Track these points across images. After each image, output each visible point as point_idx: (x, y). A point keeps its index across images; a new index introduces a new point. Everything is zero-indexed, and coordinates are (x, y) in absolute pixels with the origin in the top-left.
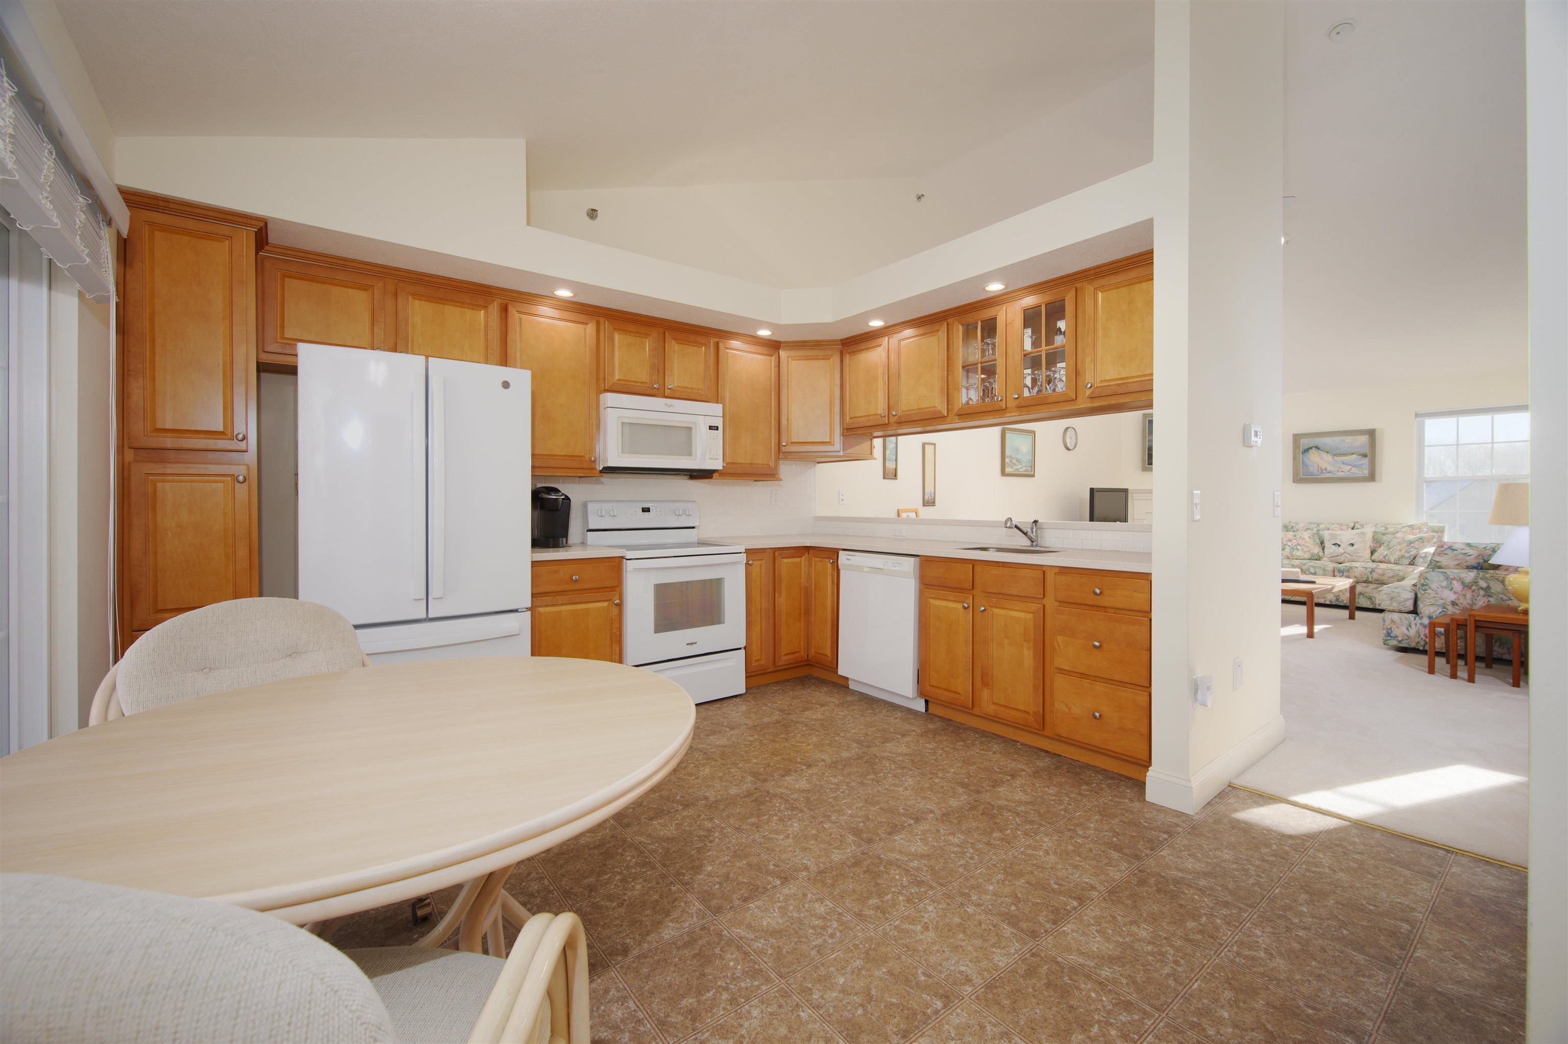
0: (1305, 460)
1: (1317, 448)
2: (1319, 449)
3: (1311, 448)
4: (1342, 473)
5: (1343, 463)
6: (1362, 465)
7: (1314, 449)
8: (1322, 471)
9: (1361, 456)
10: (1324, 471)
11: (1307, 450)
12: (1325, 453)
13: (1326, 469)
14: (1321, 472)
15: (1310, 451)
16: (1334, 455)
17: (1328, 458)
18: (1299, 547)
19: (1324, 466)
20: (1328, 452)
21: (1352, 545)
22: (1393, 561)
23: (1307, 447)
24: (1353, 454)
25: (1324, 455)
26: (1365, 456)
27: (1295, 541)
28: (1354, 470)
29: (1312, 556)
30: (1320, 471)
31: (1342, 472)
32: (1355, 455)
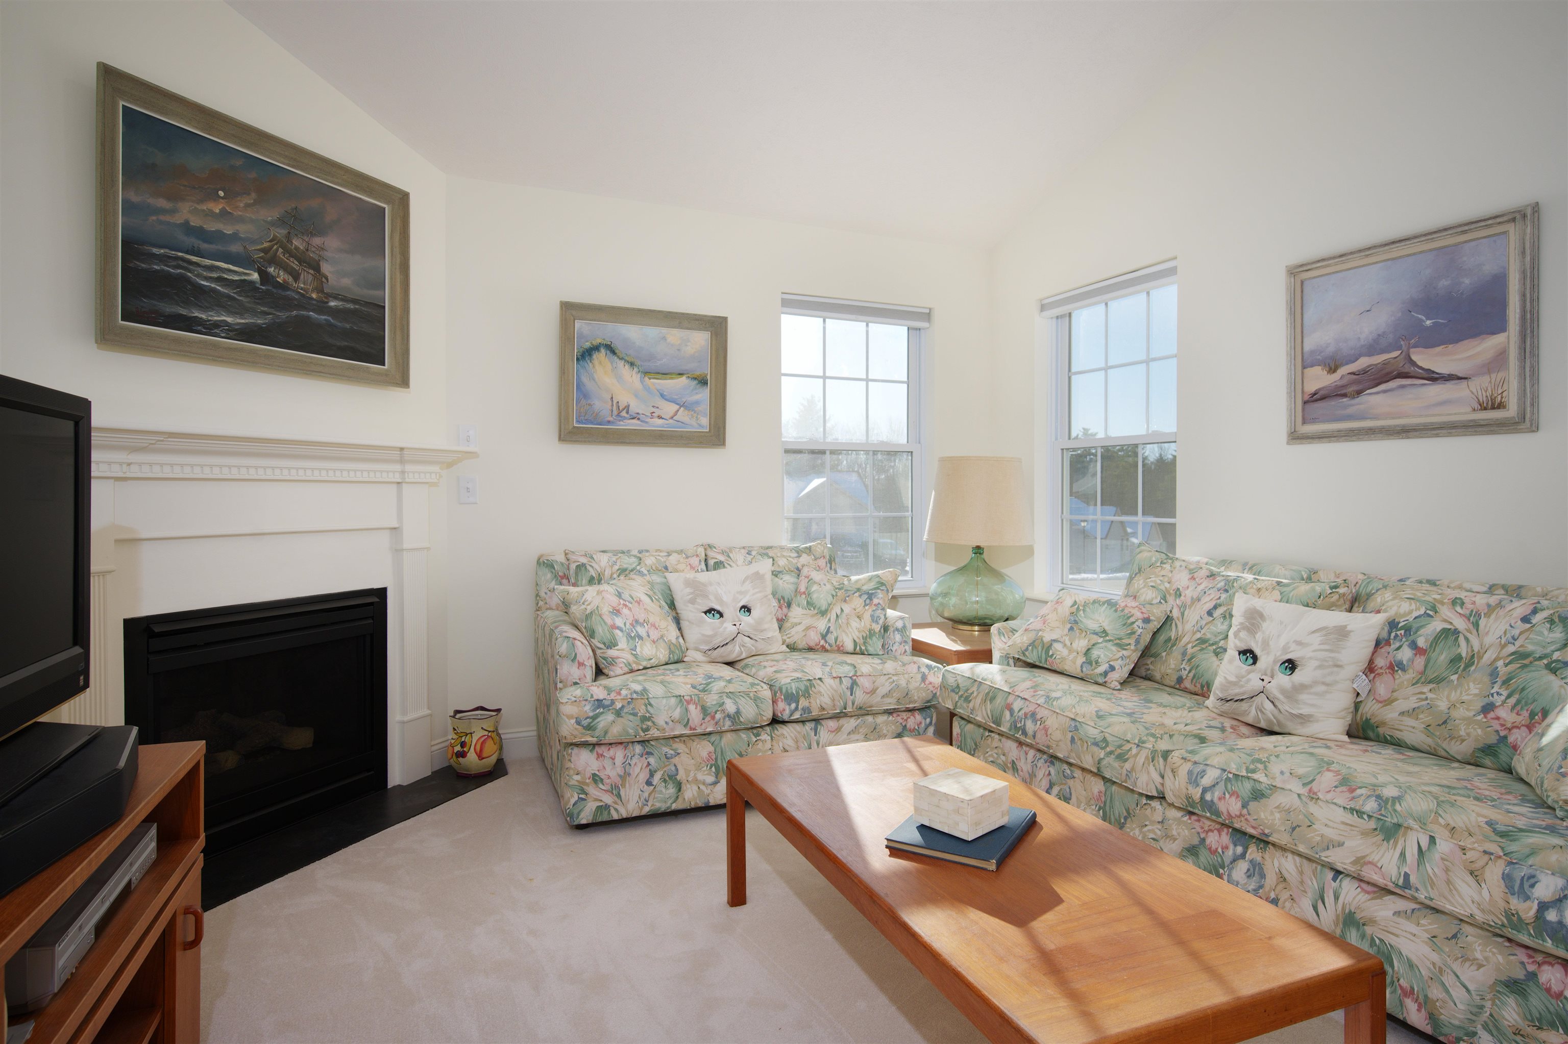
0: (585, 379)
1: (611, 349)
2: (613, 352)
3: (596, 348)
4: (660, 422)
5: (662, 396)
6: (697, 403)
7: (603, 350)
8: (622, 411)
9: (696, 382)
10: (624, 414)
11: (587, 354)
12: (627, 366)
13: (627, 408)
14: (618, 415)
15: (595, 356)
16: (646, 373)
17: (631, 377)
18: (641, 631)
19: (624, 398)
20: (632, 364)
21: (746, 609)
22: (849, 647)
23: (587, 345)
24: (681, 374)
25: (625, 371)
26: (703, 382)
27: (625, 611)
28: (683, 415)
29: (671, 652)
30: (615, 412)
31: (660, 417)
32: (684, 378)
